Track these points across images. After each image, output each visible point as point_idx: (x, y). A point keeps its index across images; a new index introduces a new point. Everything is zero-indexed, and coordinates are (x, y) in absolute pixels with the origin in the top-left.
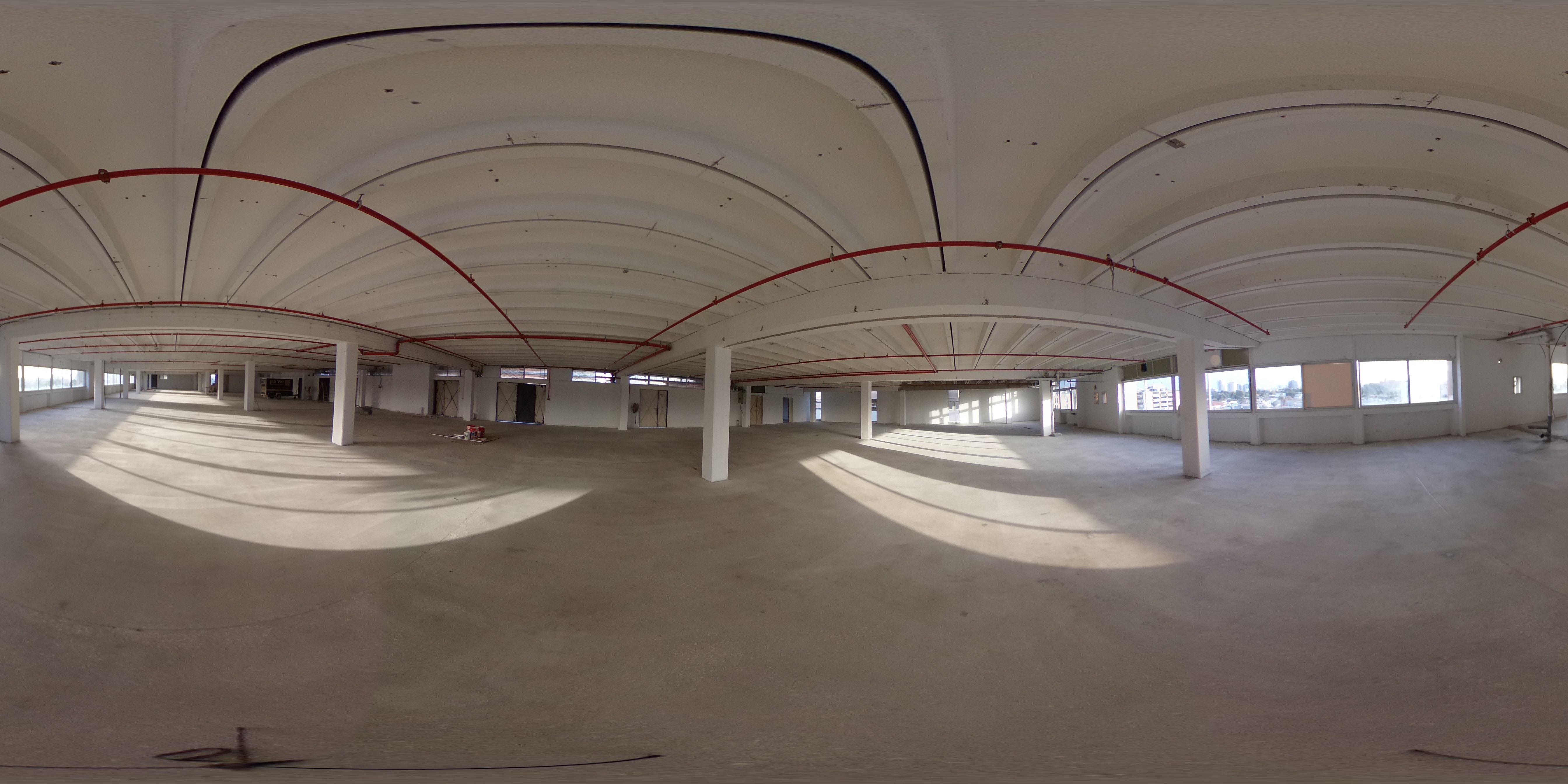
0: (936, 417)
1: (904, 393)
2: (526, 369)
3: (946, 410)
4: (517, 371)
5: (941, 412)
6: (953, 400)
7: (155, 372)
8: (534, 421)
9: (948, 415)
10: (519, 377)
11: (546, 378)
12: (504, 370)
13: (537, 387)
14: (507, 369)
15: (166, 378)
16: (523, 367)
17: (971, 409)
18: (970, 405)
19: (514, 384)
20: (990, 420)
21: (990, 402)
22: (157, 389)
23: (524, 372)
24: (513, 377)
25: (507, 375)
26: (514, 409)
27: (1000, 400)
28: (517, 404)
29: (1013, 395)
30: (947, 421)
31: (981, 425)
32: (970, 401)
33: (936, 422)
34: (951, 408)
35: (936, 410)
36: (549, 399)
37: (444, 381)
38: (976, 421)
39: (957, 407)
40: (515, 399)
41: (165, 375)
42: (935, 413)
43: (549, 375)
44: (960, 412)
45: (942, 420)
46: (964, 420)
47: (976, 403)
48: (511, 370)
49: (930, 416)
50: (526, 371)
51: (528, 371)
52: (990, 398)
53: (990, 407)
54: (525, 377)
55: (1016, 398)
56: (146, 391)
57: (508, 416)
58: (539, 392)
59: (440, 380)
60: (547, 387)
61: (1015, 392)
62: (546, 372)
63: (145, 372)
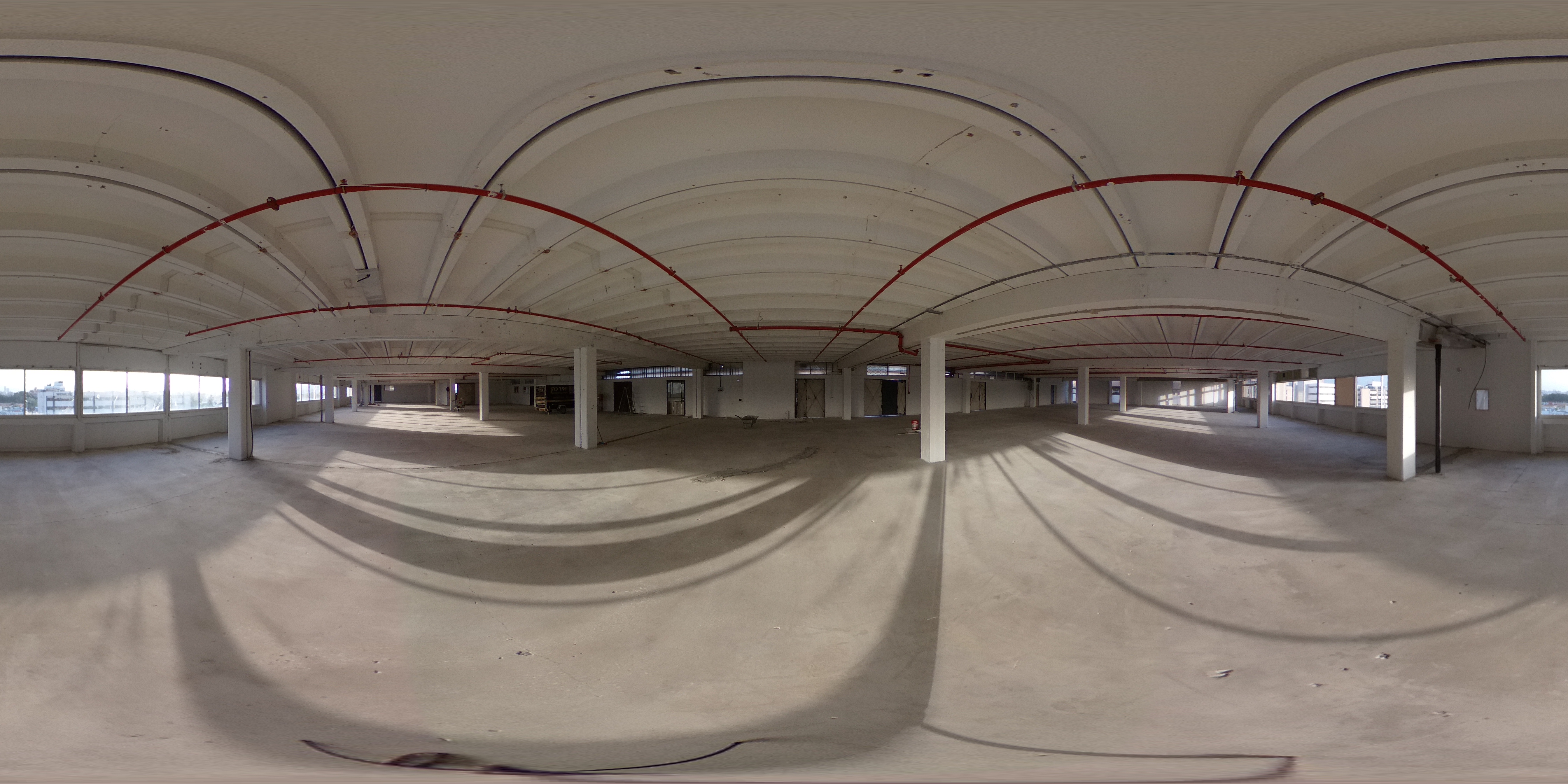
0: (1163, 400)
1: (1141, 383)
2: (889, 367)
3: (1170, 396)
4: (884, 368)
5: (1167, 397)
6: (1177, 388)
7: (379, 381)
8: (897, 414)
9: (1172, 399)
10: (883, 374)
11: (905, 375)
12: (870, 368)
13: (898, 383)
14: (873, 367)
15: (392, 389)
16: (887, 365)
17: (1188, 396)
18: (1188, 392)
19: (879, 381)
20: (1203, 403)
21: (1203, 391)
22: (381, 403)
23: (888, 370)
24: (878, 374)
25: (874, 372)
26: (880, 404)
27: (1211, 390)
28: (882, 399)
29: (1220, 387)
30: (1171, 403)
31: (1196, 407)
32: (1188, 389)
33: (1163, 404)
34: (1174, 394)
35: (1163, 395)
36: (909, 393)
37: (806, 380)
38: (1192, 404)
39: (1179, 394)
40: (880, 394)
41: (392, 385)
42: (1163, 397)
43: (908, 372)
44: (1181, 397)
45: (1167, 403)
46: (1183, 403)
47: (1192, 391)
48: (877, 368)
49: (1159, 400)
50: (889, 369)
51: (891, 368)
52: (1203, 389)
53: (1203, 394)
54: (889, 374)
55: (1222, 389)
56: (367, 407)
57: (876, 412)
58: (900, 386)
59: (801, 379)
60: (907, 382)
61: (1222, 385)
62: (905, 369)
63: (364, 381)
